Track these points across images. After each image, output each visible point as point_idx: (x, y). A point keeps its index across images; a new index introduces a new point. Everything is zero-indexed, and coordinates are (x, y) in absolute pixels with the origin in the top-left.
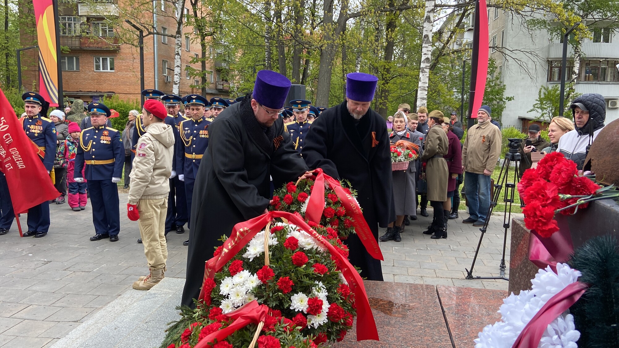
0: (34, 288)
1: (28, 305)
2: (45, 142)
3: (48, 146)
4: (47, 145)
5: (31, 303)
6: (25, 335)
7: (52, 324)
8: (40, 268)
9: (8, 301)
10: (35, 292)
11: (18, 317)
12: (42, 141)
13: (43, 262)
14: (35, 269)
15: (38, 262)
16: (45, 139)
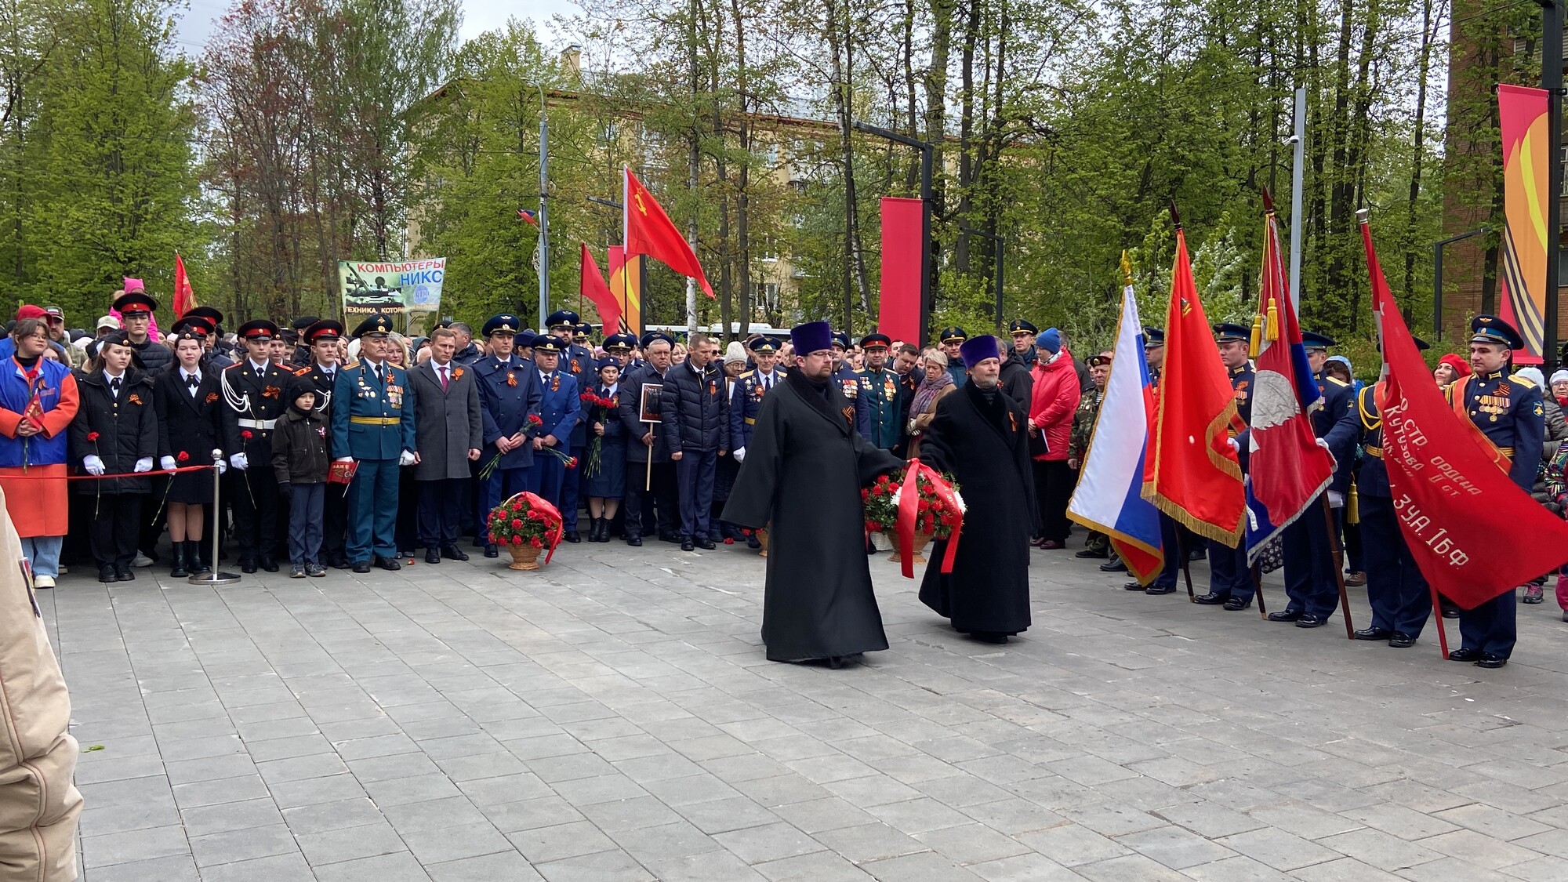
0: (1483, 770)
1: (1470, 802)
2: (1513, 436)
3: (1521, 446)
4: (1518, 443)
5: (1477, 800)
6: (1467, 858)
7: (1532, 856)
8: (1493, 732)
9: (1423, 781)
10: (1485, 778)
11: (1447, 819)
12: (1509, 433)
13: (1501, 721)
14: (1482, 732)
15: (1489, 719)
16: (1514, 429)
